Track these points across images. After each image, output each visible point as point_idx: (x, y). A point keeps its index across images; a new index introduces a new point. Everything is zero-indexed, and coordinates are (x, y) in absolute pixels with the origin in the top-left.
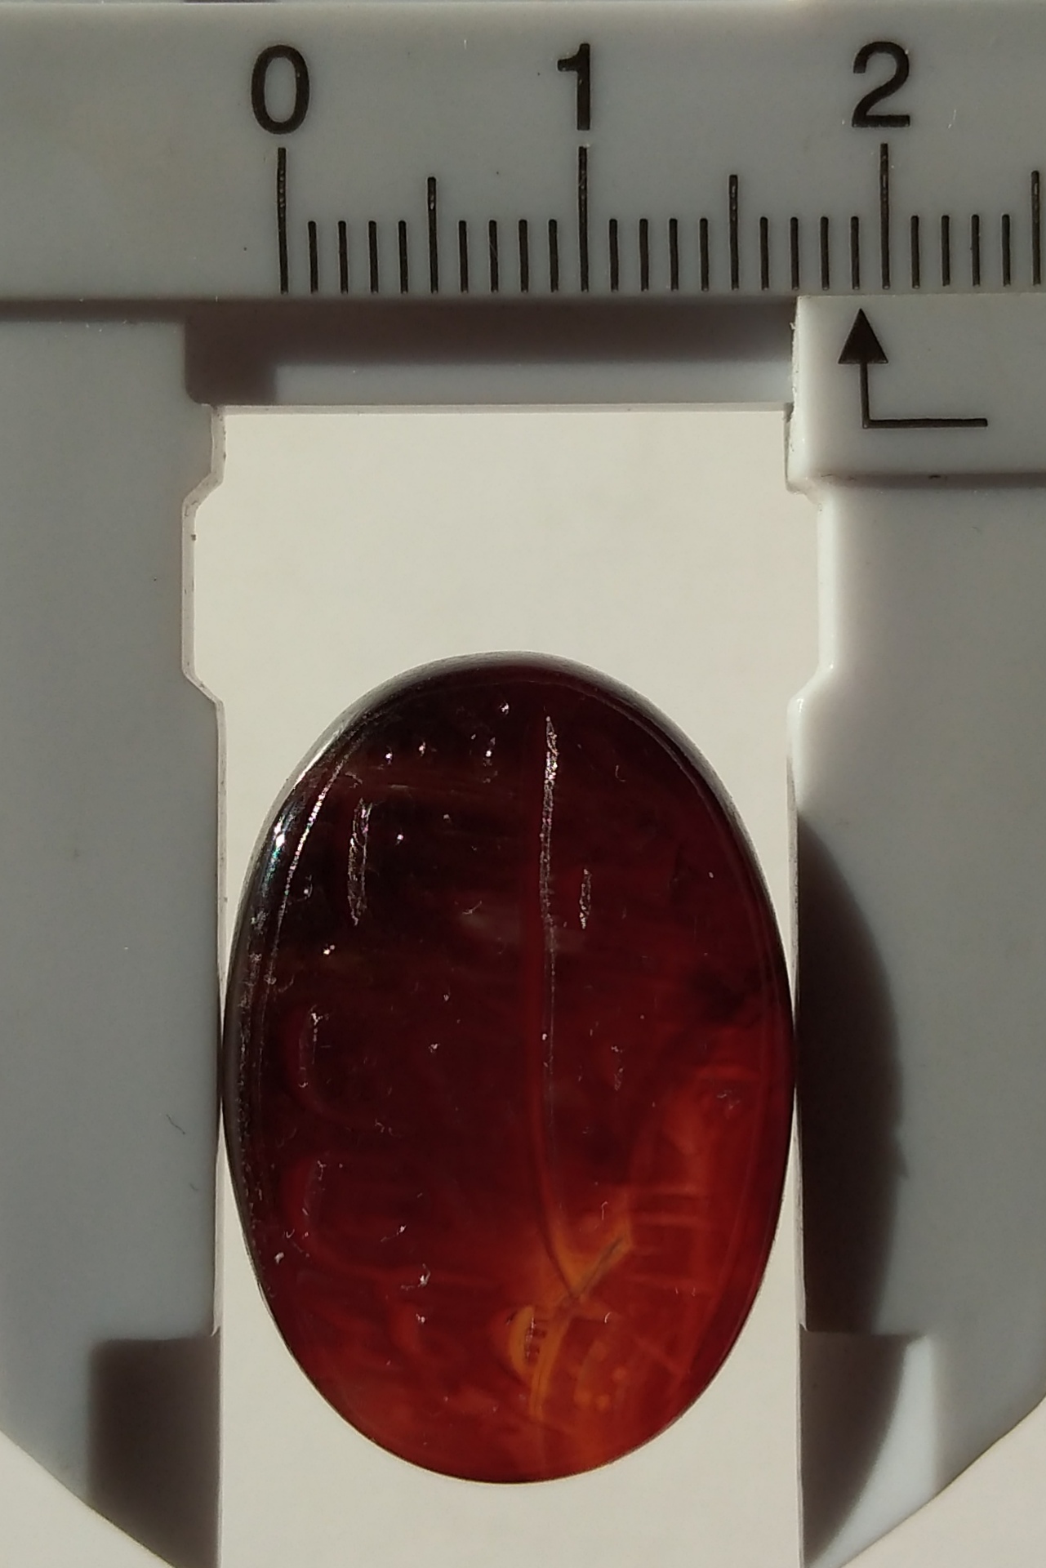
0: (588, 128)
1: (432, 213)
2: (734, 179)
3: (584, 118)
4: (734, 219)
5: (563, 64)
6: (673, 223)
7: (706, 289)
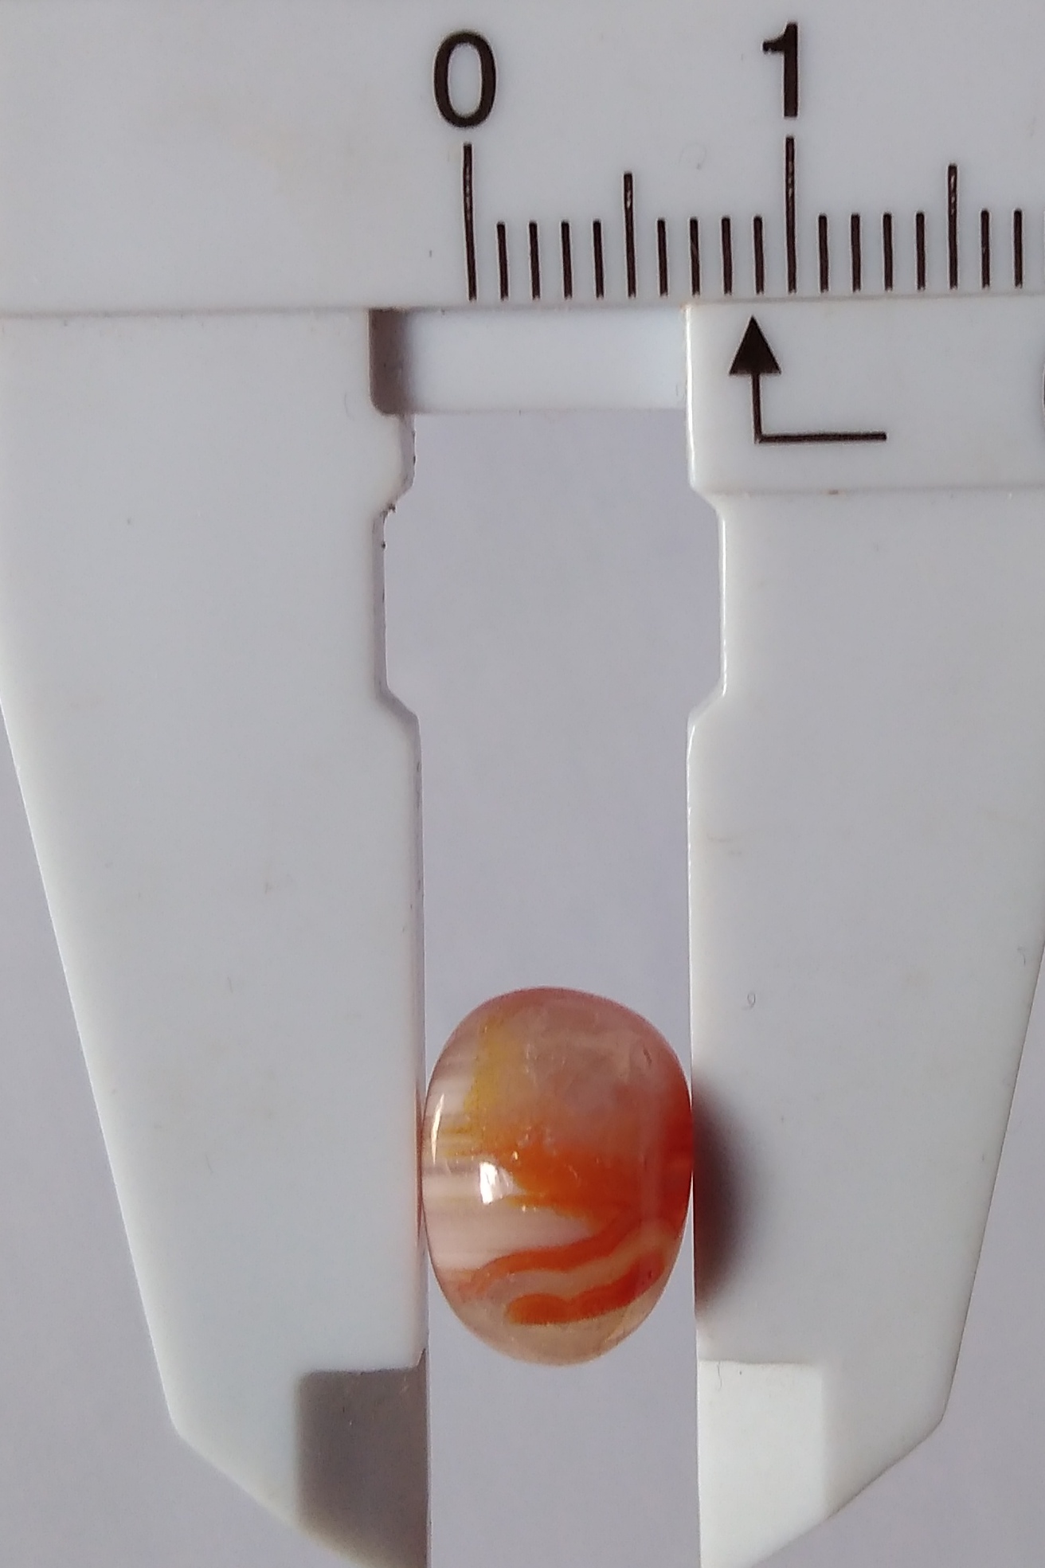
0: (795, 114)
1: (629, 213)
2: (953, 170)
3: (791, 107)
4: (953, 211)
5: (769, 46)
6: (887, 218)
7: (922, 288)
